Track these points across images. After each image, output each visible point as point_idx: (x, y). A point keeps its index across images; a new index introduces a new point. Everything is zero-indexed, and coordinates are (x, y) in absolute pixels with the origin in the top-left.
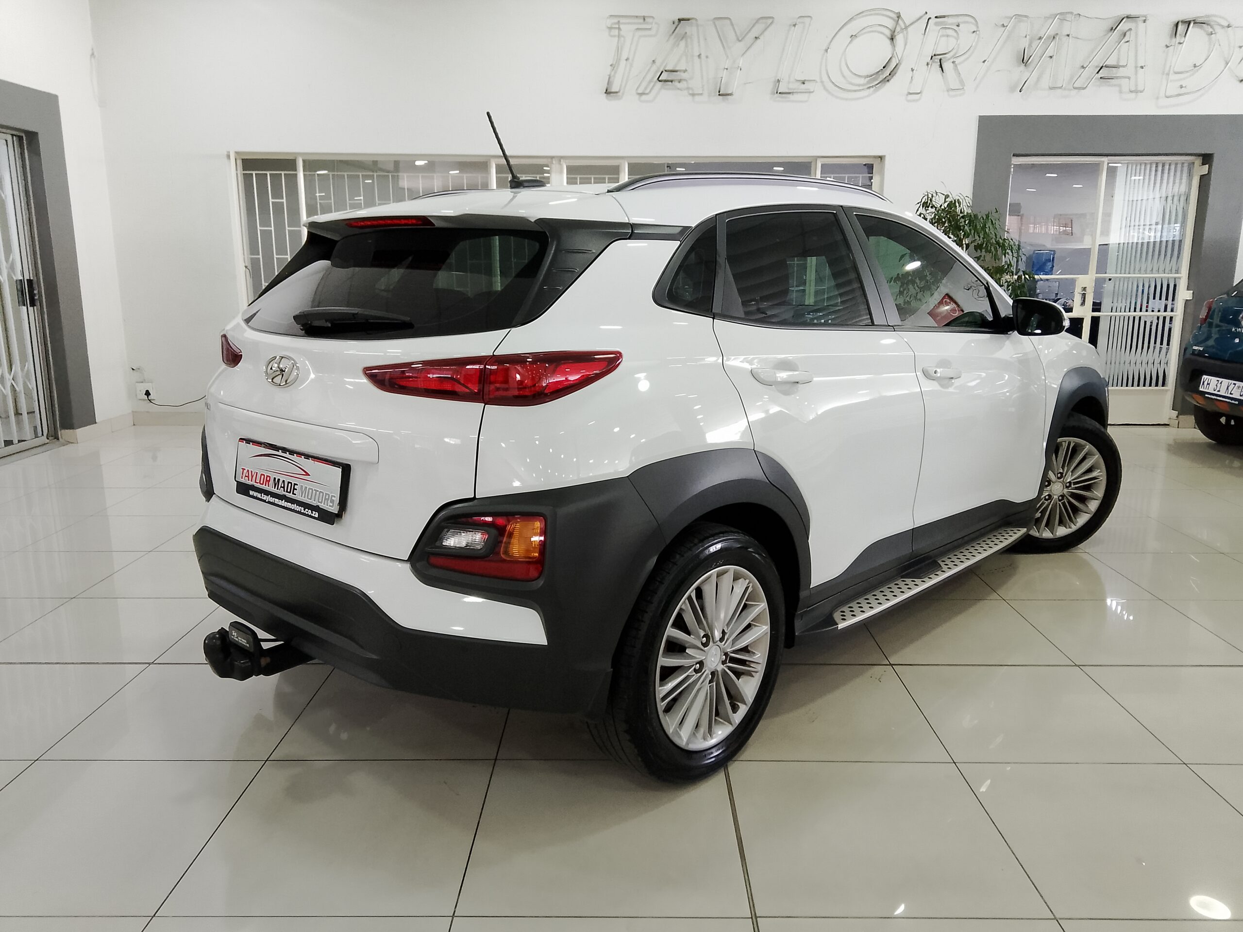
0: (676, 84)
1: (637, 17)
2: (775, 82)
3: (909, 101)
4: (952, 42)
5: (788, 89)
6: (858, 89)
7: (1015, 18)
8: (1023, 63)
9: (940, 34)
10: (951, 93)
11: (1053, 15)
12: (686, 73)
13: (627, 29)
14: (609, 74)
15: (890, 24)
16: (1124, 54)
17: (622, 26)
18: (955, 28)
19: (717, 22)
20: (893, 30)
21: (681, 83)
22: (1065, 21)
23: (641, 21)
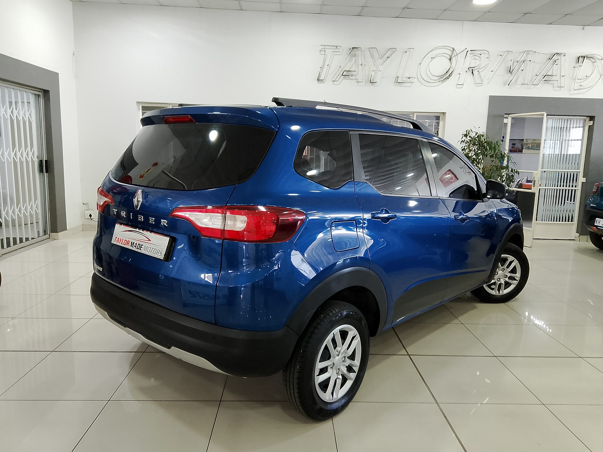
0: (350, 77)
1: (333, 46)
2: (396, 77)
3: (457, 88)
4: (478, 62)
5: (402, 81)
6: (434, 82)
7: (507, 52)
8: (510, 72)
9: (472, 59)
10: (477, 85)
11: (523, 51)
12: (355, 72)
13: (329, 52)
14: (319, 71)
15: (450, 53)
16: (555, 70)
17: (326, 50)
18: (479, 56)
19: (371, 50)
20: (451, 56)
21: (352, 77)
22: (529, 54)
23: (335, 48)
